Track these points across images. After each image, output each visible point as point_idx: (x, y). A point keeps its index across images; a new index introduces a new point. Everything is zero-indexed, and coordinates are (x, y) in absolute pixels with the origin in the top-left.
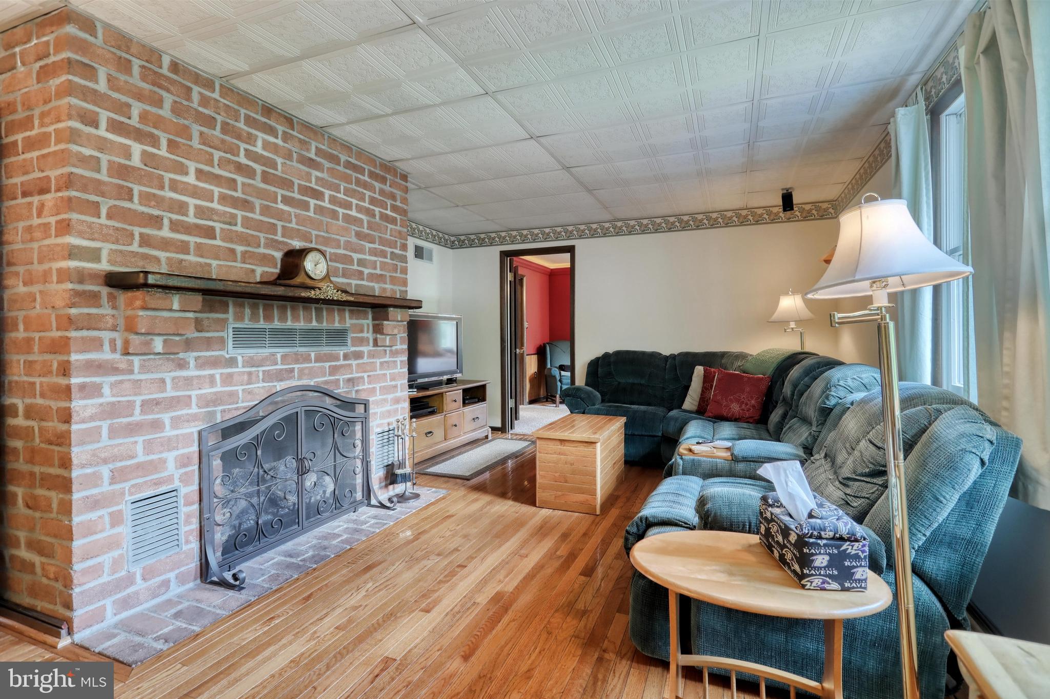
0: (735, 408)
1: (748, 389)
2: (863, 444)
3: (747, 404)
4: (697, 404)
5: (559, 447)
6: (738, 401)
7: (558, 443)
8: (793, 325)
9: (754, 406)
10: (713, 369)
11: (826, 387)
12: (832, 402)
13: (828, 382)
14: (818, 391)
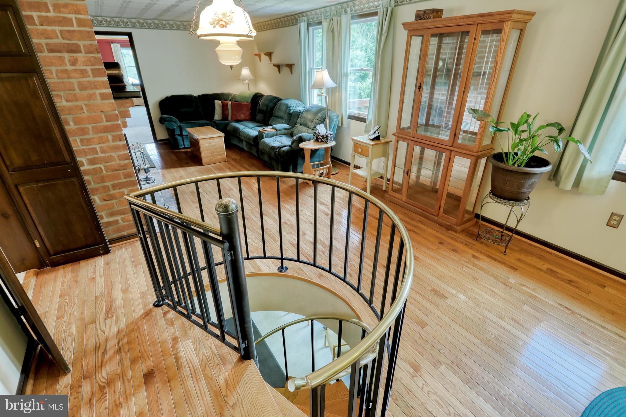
0: (242, 116)
1: (245, 109)
2: (315, 120)
3: (246, 114)
4: (221, 117)
5: (208, 141)
6: (243, 113)
7: (208, 139)
8: (247, 81)
9: (248, 115)
10: (225, 102)
11: (287, 107)
12: (292, 111)
13: (287, 105)
14: (283, 108)
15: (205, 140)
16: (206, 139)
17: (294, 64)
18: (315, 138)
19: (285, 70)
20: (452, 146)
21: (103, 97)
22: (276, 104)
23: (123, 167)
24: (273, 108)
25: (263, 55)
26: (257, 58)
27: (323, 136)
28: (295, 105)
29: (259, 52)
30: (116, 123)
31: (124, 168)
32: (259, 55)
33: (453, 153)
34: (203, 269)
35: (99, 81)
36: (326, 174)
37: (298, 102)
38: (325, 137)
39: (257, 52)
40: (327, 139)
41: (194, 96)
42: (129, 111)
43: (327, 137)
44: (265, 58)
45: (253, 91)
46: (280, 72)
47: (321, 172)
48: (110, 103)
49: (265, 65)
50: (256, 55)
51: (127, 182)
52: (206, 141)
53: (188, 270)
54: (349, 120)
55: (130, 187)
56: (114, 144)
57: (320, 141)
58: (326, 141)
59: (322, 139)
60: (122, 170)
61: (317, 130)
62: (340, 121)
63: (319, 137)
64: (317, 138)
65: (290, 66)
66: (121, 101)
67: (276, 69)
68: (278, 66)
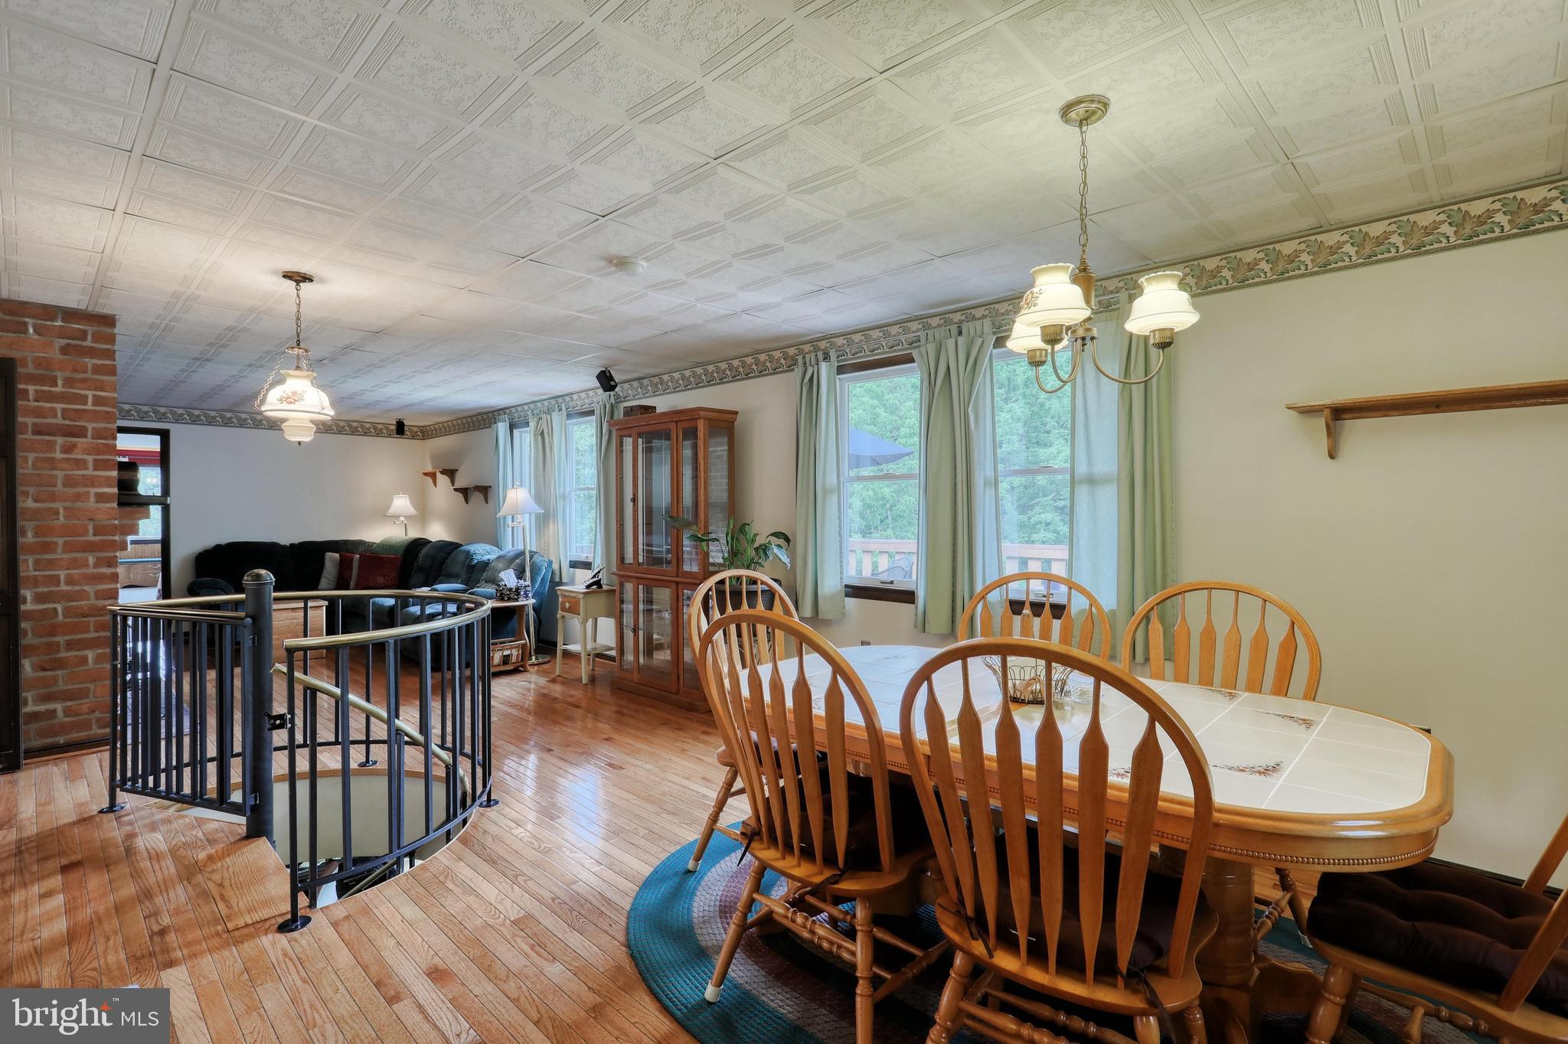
1: (388, 566)
3: (389, 576)
4: (335, 583)
5: (290, 614)
7: (290, 611)
8: (402, 519)
10: (348, 554)
11: (469, 555)
12: (475, 561)
13: (468, 552)
14: (461, 558)
15: (282, 612)
16: (286, 611)
17: (491, 487)
18: (498, 595)
19: (477, 497)
20: (677, 576)
21: (101, 498)
22: (450, 554)
23: (99, 611)
24: (442, 563)
25: (439, 476)
26: (429, 480)
27: (510, 590)
28: (482, 551)
29: (433, 468)
30: (111, 538)
31: (101, 612)
32: (433, 476)
33: (680, 587)
34: (212, 760)
35: (100, 476)
36: (517, 658)
37: (488, 547)
38: (514, 590)
39: (429, 469)
40: (518, 594)
41: (282, 544)
42: (138, 524)
43: (517, 589)
44: (442, 479)
45: (414, 534)
46: (467, 502)
47: (506, 653)
48: (110, 508)
49: (442, 492)
50: (425, 474)
51: (99, 637)
52: (284, 614)
53: (186, 758)
54: (571, 569)
55: (101, 649)
56: (95, 571)
57: (506, 598)
58: (516, 597)
59: (508, 595)
60: (96, 616)
61: (502, 580)
62: (558, 573)
63: (504, 592)
64: (502, 594)
65: (485, 491)
66: (128, 509)
67: (460, 496)
68: (465, 492)
